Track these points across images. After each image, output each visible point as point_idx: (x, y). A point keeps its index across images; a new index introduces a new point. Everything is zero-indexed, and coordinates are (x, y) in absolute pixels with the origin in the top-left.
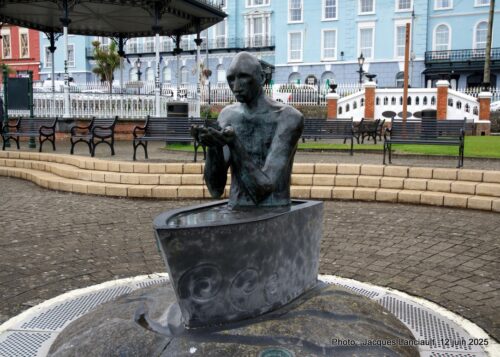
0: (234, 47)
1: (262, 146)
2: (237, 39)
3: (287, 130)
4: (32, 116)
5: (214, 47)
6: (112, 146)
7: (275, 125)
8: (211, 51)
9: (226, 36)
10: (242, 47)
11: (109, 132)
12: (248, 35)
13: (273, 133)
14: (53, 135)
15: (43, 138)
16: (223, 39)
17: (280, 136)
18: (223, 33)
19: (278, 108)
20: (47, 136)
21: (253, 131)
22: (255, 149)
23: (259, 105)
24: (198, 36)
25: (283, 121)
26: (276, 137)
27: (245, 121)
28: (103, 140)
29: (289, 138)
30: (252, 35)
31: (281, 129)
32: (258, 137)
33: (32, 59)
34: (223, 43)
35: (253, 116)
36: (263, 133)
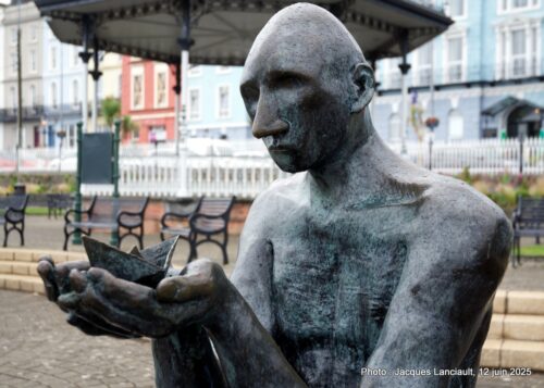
0: (477, 78)
1: (363, 316)
2: (482, 67)
3: (438, 269)
4: (116, 195)
5: (444, 81)
6: (224, 247)
7: (400, 247)
8: (438, 88)
9: (464, 63)
10: (489, 78)
11: (218, 224)
12: (501, 61)
13: (393, 276)
14: (141, 226)
15: (123, 231)
16: (459, 67)
17: (415, 290)
18: (459, 57)
19: (416, 189)
20: (130, 228)
21: (336, 267)
22: (342, 324)
23: (354, 179)
24: (405, 59)
25: (427, 235)
26: (402, 294)
27: (312, 232)
28: (209, 236)
29: (448, 298)
30: (509, 59)
31: (421, 263)
32: (349, 286)
33: (171, 109)
34: (459, 75)
35: (334, 216)
36: (364, 273)
